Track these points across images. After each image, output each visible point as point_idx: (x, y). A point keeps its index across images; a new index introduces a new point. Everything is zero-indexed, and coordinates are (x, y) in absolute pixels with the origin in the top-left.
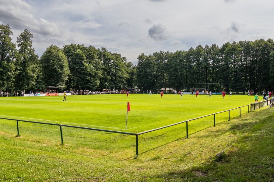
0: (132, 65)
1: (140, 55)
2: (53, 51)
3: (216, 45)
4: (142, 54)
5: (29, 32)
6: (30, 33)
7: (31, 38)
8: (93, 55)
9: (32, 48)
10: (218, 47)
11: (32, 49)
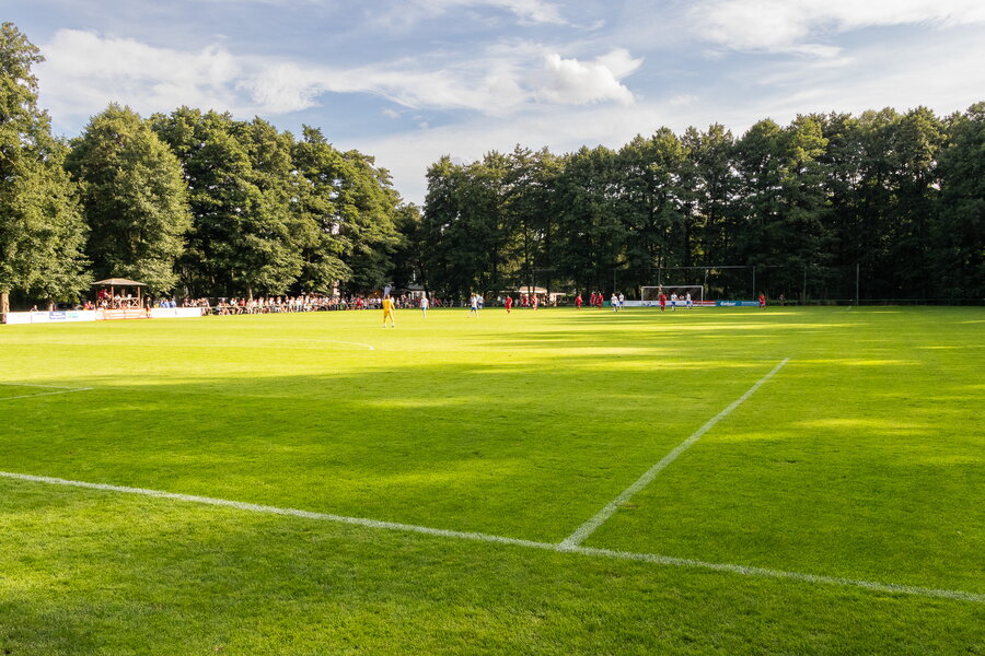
0: (397, 201)
1: (437, 161)
2: (124, 131)
3: (722, 127)
4: (443, 160)
5: (24, 38)
6: (25, 43)
7: (34, 62)
8: (276, 154)
9: (40, 107)
10: (729, 134)
11: (40, 112)
